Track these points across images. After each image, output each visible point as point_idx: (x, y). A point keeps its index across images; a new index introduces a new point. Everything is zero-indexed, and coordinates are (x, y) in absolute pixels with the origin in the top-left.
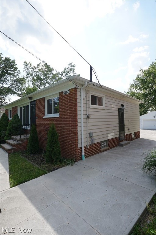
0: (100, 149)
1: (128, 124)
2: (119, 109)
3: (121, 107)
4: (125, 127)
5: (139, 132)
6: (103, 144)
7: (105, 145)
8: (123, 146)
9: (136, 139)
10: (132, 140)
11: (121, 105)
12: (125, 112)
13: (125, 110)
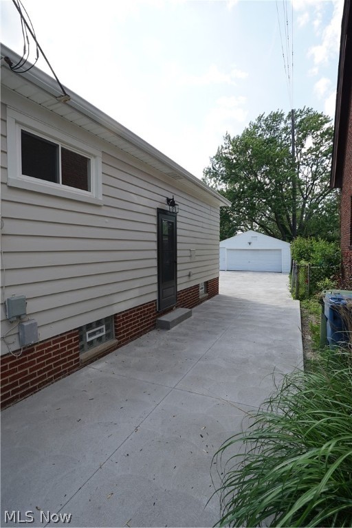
0: (78, 355)
1: (188, 259)
2: (160, 212)
3: (167, 208)
4: (179, 267)
5: (217, 280)
6: (90, 335)
7: (104, 333)
8: (169, 329)
9: (208, 298)
10: (199, 304)
11: (168, 200)
12: (179, 225)
13: (179, 219)
